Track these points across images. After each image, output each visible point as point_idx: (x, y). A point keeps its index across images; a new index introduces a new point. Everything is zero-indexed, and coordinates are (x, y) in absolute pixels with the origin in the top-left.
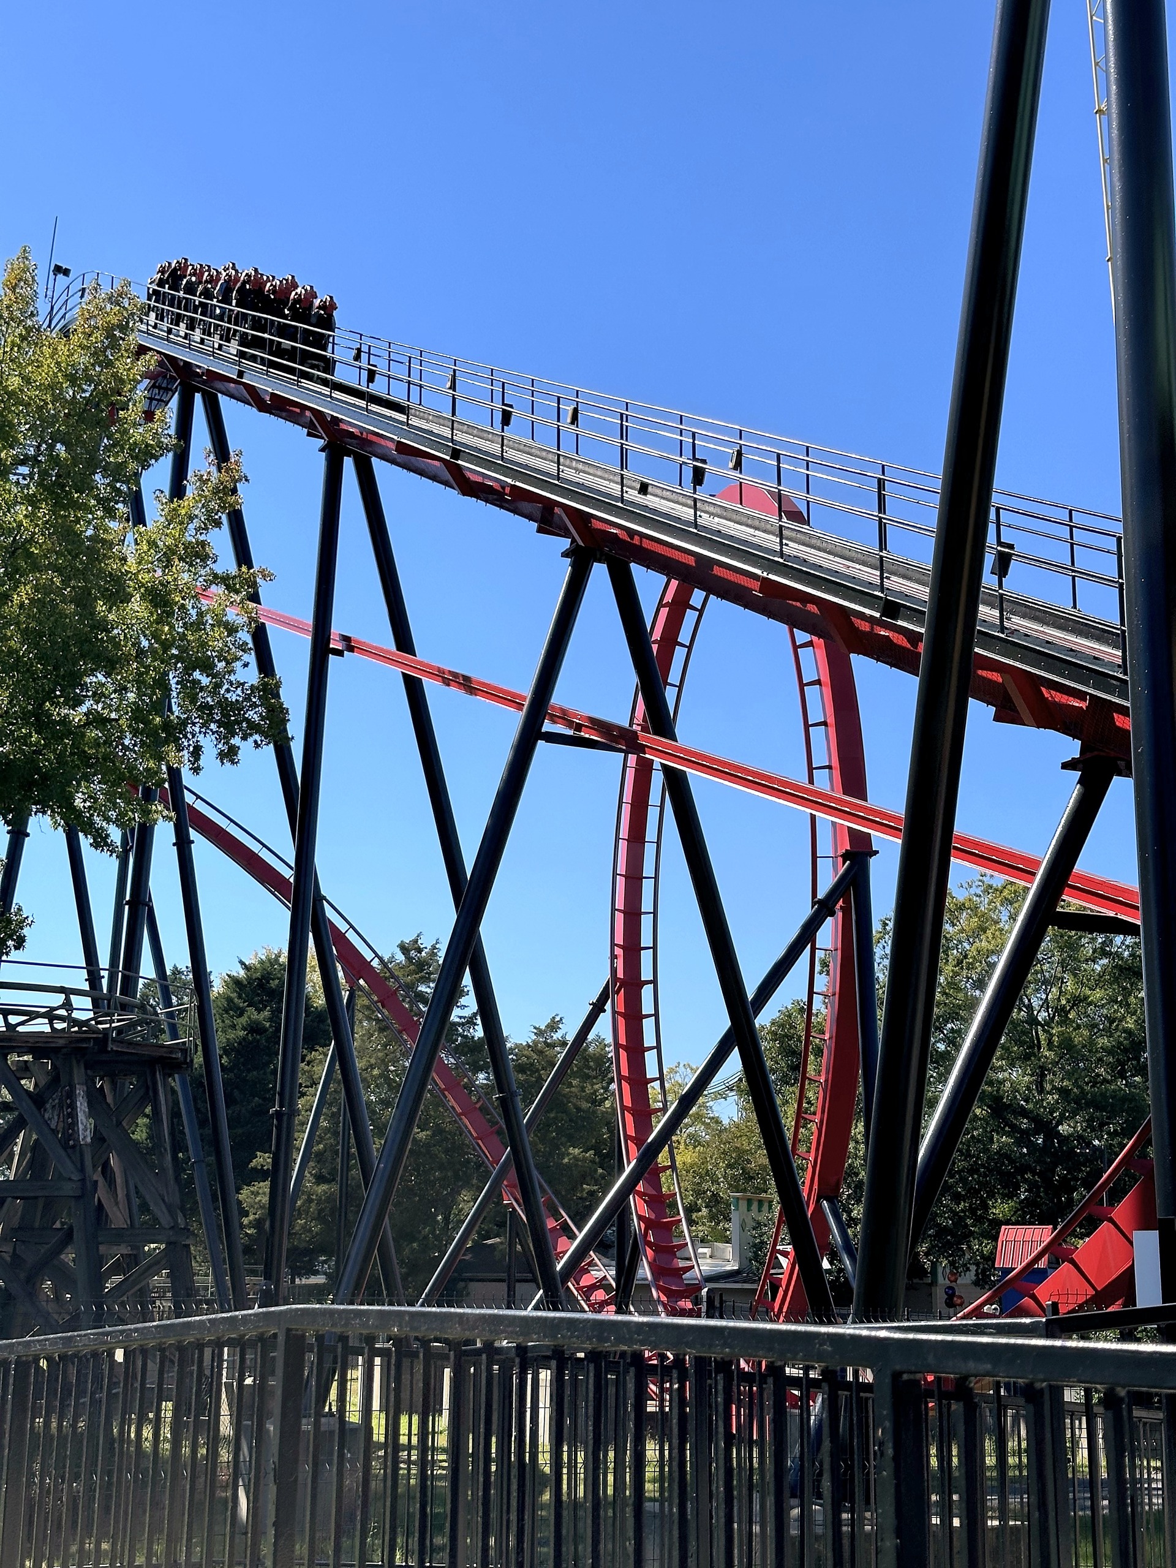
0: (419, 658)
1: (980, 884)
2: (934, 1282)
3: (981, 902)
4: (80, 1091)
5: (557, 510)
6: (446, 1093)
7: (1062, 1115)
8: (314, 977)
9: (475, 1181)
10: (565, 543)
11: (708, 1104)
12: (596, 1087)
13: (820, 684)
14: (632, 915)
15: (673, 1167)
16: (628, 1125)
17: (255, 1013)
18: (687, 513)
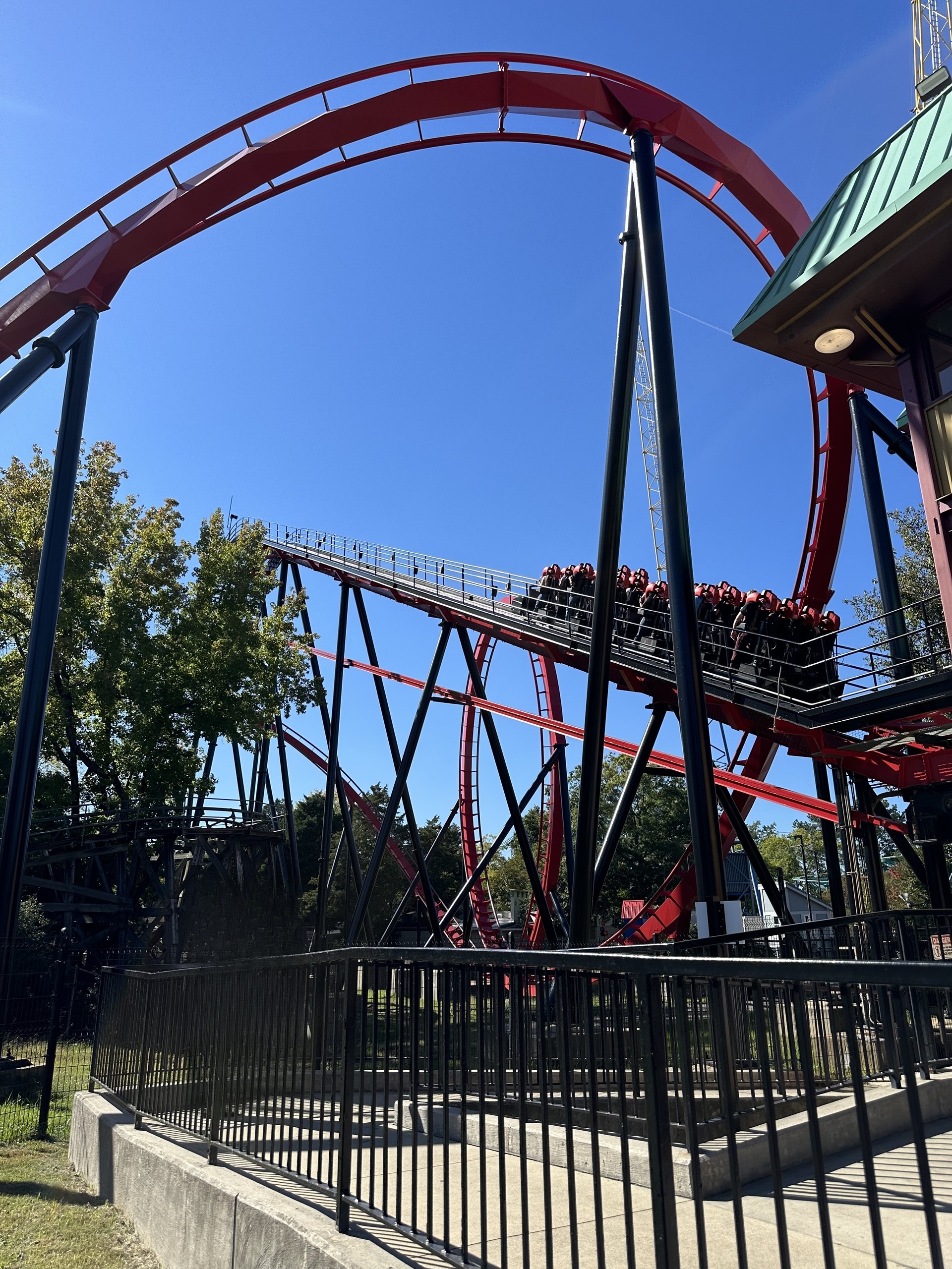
0: (380, 668)
2: (596, 925)
4: (238, 853)
5: (437, 607)
6: (391, 850)
7: (646, 852)
8: (336, 801)
9: (403, 887)
10: (440, 621)
11: (500, 851)
12: (454, 845)
13: (543, 676)
14: (468, 772)
15: (486, 879)
16: (467, 861)
17: (311, 818)
18: (490, 609)
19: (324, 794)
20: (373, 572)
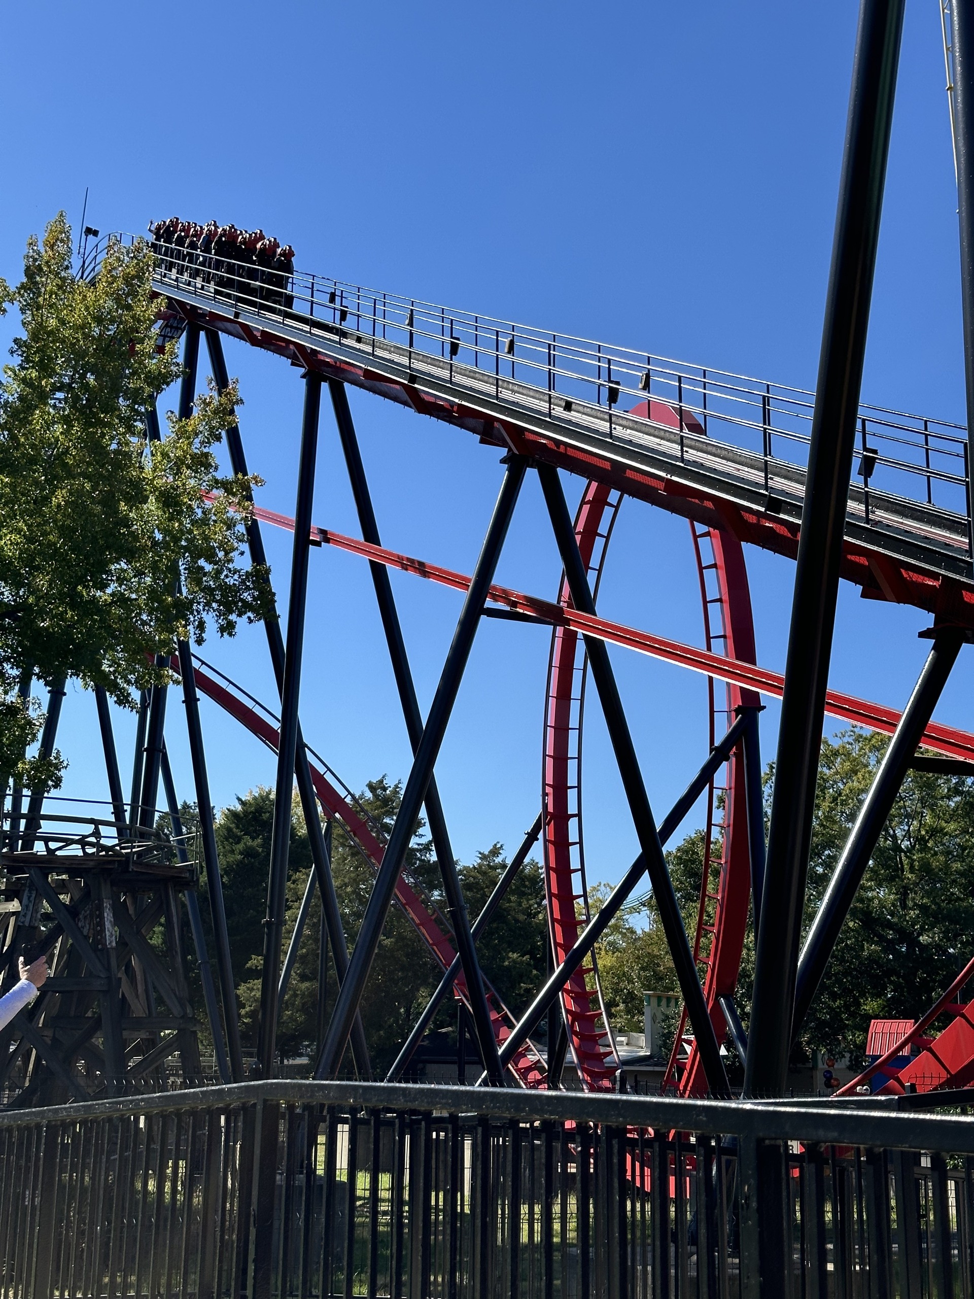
0: (383, 547)
1: (852, 733)
2: (815, 1067)
3: (853, 749)
4: (107, 904)
5: (496, 424)
6: (407, 907)
7: (922, 928)
8: (297, 811)
9: (431, 980)
10: (503, 452)
11: (624, 917)
12: (531, 902)
13: (716, 568)
14: (560, 759)
15: (595, 969)
16: (557, 934)
17: (250, 841)
18: (604, 426)
19: (273, 796)
20: (369, 349)
